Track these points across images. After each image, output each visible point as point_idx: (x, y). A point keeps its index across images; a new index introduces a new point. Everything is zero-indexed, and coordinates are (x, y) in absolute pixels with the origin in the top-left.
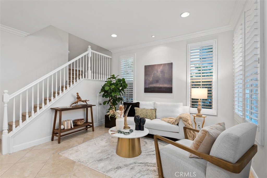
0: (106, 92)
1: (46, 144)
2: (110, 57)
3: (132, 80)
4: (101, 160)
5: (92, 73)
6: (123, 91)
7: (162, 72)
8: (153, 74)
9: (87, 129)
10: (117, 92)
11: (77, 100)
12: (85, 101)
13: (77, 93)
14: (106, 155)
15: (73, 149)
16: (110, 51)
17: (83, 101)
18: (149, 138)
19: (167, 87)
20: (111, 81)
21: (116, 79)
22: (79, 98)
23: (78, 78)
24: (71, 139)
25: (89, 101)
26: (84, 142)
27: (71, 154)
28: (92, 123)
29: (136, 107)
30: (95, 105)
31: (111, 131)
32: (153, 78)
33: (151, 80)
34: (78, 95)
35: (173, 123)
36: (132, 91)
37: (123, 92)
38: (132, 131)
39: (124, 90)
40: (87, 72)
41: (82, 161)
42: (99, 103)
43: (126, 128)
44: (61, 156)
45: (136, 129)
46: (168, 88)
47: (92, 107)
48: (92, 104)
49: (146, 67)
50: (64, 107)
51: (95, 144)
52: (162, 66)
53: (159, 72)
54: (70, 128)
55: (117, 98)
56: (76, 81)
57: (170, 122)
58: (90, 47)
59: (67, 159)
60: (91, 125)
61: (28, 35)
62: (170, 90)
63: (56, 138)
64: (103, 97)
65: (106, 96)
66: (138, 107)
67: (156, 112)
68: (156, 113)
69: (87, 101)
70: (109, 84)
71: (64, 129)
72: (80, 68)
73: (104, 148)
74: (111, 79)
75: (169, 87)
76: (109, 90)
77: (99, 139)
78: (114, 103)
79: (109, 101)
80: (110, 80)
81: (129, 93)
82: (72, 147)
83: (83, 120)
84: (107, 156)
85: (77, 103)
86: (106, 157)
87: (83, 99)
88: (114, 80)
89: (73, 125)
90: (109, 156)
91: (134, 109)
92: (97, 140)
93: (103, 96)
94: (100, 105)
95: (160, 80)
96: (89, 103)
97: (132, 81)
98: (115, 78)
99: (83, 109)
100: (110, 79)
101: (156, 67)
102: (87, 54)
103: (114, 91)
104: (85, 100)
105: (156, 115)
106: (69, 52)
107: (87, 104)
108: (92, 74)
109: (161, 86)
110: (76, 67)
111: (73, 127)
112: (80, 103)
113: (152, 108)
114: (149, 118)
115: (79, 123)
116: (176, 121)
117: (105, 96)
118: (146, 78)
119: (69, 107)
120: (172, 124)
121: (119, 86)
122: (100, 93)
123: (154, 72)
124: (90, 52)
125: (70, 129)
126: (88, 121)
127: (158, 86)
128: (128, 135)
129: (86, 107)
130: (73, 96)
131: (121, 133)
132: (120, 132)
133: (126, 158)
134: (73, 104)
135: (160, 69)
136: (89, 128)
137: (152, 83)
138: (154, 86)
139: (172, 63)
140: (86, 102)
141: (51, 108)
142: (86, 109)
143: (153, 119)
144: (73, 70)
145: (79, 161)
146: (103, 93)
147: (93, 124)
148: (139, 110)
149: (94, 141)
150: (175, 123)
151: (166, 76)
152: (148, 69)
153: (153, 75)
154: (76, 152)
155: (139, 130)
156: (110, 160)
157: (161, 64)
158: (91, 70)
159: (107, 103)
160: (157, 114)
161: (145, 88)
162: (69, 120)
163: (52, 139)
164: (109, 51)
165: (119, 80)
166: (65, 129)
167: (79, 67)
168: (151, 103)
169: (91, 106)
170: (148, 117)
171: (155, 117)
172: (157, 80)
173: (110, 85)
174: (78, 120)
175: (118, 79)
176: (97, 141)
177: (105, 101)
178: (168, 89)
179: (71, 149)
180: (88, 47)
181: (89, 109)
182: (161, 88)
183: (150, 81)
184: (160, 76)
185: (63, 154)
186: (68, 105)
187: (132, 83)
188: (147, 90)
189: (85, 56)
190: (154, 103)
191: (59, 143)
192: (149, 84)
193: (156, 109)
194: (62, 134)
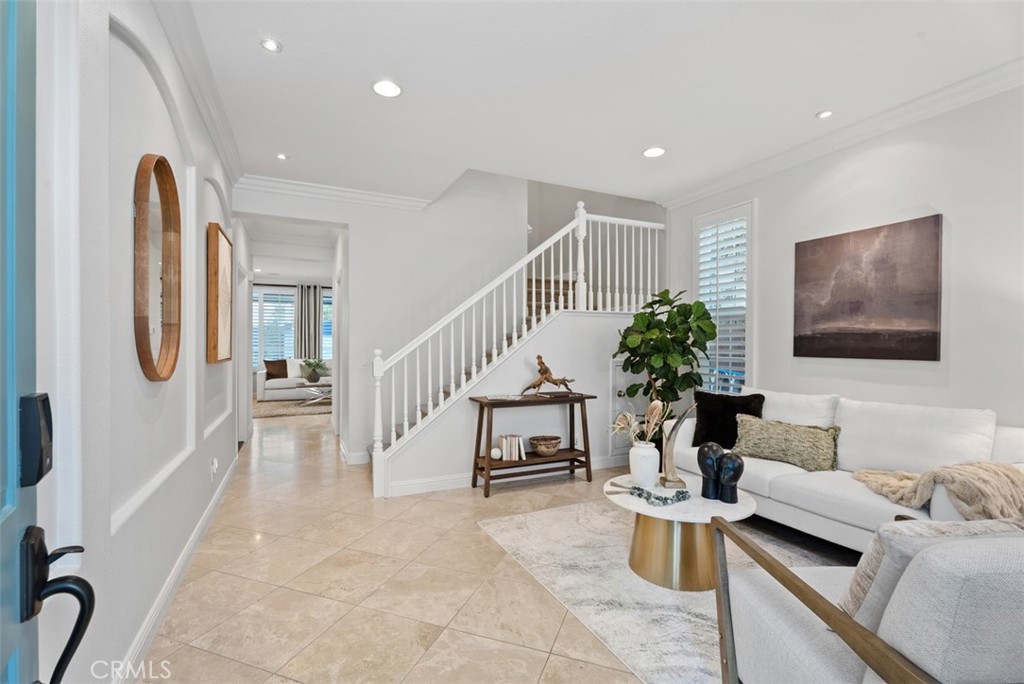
0: (633, 351)
1: (458, 493)
2: (661, 226)
3: (744, 304)
4: (573, 568)
5: (591, 289)
6: (704, 349)
7: (882, 263)
8: (834, 275)
9: (572, 472)
10: (675, 355)
11: (539, 376)
12: (564, 382)
13: (539, 357)
14: (594, 558)
15: (511, 520)
16: (658, 203)
17: (555, 383)
18: (788, 545)
19: (908, 332)
20: (653, 314)
21: (675, 304)
22: (544, 371)
23: (543, 311)
24: (520, 492)
25: (572, 381)
26: (549, 506)
27: (502, 530)
28: (586, 453)
29: (742, 413)
30: (595, 397)
31: (613, 484)
32: (832, 295)
33: (823, 303)
34: (541, 363)
35: (902, 499)
36: (744, 348)
37: (700, 354)
38: (682, 496)
39: (709, 344)
40: (574, 289)
41: (522, 555)
42: (614, 389)
43: (667, 484)
44: (480, 529)
45: (705, 494)
46: (916, 336)
47: (586, 400)
48: (585, 392)
49: (801, 248)
50: (499, 398)
51: (578, 519)
52: (882, 234)
53: (863, 265)
54: (517, 459)
55: (679, 375)
56: (539, 320)
57: (885, 489)
58: (581, 204)
59: (489, 539)
60: (583, 459)
61: (429, 204)
62: (925, 347)
63: (481, 481)
64: (625, 369)
65: (635, 367)
66: (757, 413)
67: (840, 441)
68: (836, 446)
69: (569, 382)
70: (647, 322)
71: (501, 459)
72: (568, 275)
73: (598, 537)
74: (656, 306)
75: (917, 333)
76: (643, 346)
77: (595, 506)
78: (668, 394)
79: (650, 385)
80: (649, 310)
81: (734, 356)
82: (514, 513)
83: (554, 442)
84: (597, 563)
85: (539, 385)
86: (590, 564)
87: (555, 376)
88: (667, 308)
89: (526, 453)
90: (603, 564)
91: (735, 419)
92: (588, 509)
93: (628, 366)
94: (619, 396)
95: (871, 300)
96: (576, 388)
97: (742, 308)
98: (670, 303)
99: (562, 405)
100: (650, 305)
101: (850, 246)
102: (573, 231)
103: (660, 348)
104: (561, 378)
105: (835, 453)
106: (530, 228)
107: (571, 393)
108: (591, 293)
109: (874, 326)
110: (557, 272)
111: (524, 458)
112: (547, 388)
113: (823, 423)
114: (796, 460)
115: (542, 449)
116: (916, 492)
117: (632, 365)
118: (803, 296)
119: (518, 399)
120: (897, 502)
121: (680, 332)
122: (614, 356)
123: (838, 267)
124: (581, 219)
125: (515, 462)
126: (576, 447)
127: (862, 326)
128: (659, 505)
129: (568, 400)
130: (527, 363)
131: (640, 496)
132: (638, 492)
133: (653, 585)
134: (528, 388)
135: (869, 253)
136: (578, 467)
137: (829, 315)
138: (839, 329)
139: (936, 220)
140: (566, 386)
141: (470, 399)
142: (568, 406)
143: (817, 469)
144: (548, 282)
145: (515, 554)
146: (627, 354)
147: (588, 458)
148: (751, 425)
149: (579, 509)
150: (909, 500)
151: (906, 280)
152: (810, 257)
153: (833, 282)
154: (518, 528)
155: (716, 498)
156: (600, 575)
157: (878, 230)
158: (587, 280)
159: (641, 390)
160: (840, 450)
161: (795, 338)
162: (513, 436)
163: (474, 485)
164: (654, 203)
165: (685, 311)
166: (504, 459)
167: (566, 270)
168: (820, 401)
169: (581, 399)
170: (790, 459)
171: (829, 463)
172: (858, 302)
173: (644, 329)
174: (545, 439)
175: (680, 306)
176: (586, 512)
177: (634, 385)
178: (913, 340)
179: (507, 518)
180: (577, 208)
181: (577, 406)
182: (876, 335)
183: (821, 306)
184: (871, 284)
185: (484, 525)
186: (514, 394)
187: (743, 316)
188: (805, 346)
189: (566, 238)
190: (835, 406)
191: (487, 495)
192: (815, 320)
193: (837, 430)
194: (493, 473)
